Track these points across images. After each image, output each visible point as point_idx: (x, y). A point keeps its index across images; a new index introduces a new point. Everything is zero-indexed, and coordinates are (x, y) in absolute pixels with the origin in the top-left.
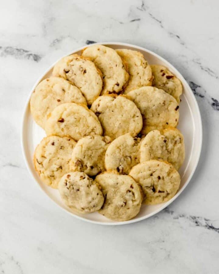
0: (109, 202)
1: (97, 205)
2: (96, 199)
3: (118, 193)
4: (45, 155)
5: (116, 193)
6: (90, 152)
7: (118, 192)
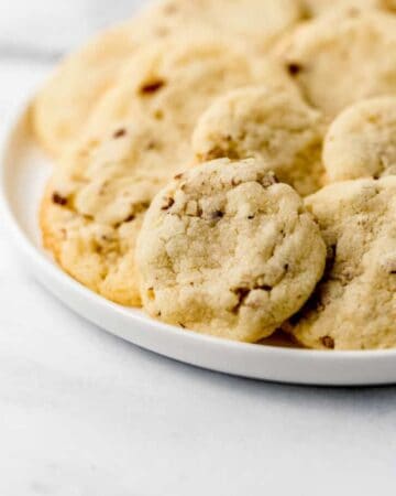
0: (349, 269)
1: (298, 262)
2: (292, 231)
3: (383, 227)
4: (87, 174)
5: (375, 230)
6: (263, 130)
7: (381, 224)
